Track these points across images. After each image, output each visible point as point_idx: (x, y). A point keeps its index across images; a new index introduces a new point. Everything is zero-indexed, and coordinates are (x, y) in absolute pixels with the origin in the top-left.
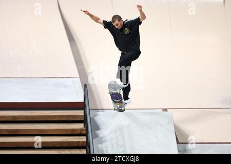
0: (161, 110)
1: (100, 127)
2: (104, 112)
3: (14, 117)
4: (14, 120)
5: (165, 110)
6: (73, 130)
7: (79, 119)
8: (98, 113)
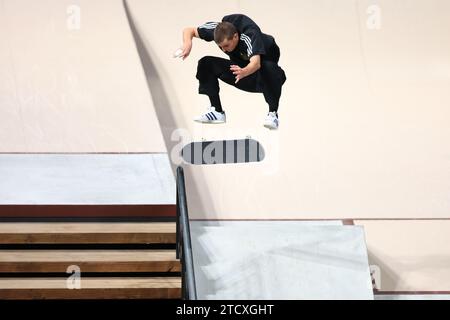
0: (340, 223)
1: (211, 258)
2: (218, 225)
3: (30, 236)
4: (29, 243)
5: (350, 222)
6: (154, 264)
7: (166, 242)
8: (206, 228)
